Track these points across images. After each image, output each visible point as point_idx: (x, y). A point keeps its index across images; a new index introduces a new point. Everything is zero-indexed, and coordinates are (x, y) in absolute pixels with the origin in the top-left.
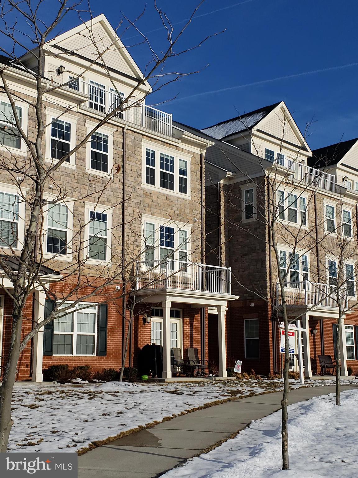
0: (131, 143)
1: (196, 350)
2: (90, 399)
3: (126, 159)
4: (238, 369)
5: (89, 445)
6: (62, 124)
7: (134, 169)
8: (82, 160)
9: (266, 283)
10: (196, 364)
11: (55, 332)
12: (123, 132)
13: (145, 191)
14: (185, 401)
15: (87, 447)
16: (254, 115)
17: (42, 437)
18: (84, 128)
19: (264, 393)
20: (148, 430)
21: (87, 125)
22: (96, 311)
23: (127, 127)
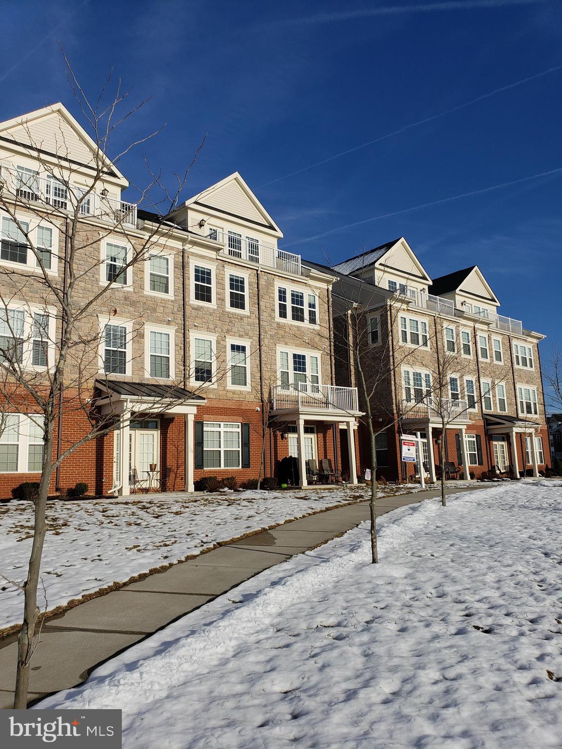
0: (264, 283)
1: (330, 461)
2: (229, 505)
3: (260, 297)
4: (368, 477)
5: (214, 545)
6: (203, 270)
7: (268, 305)
8: (221, 300)
9: (392, 400)
10: (330, 473)
11: (205, 449)
12: (257, 274)
13: (278, 324)
14: (309, 506)
15: (212, 546)
16: (378, 251)
17: (176, 539)
18: (222, 272)
19: (384, 497)
20: (269, 531)
21: (226, 270)
22: (239, 430)
23: (260, 269)
